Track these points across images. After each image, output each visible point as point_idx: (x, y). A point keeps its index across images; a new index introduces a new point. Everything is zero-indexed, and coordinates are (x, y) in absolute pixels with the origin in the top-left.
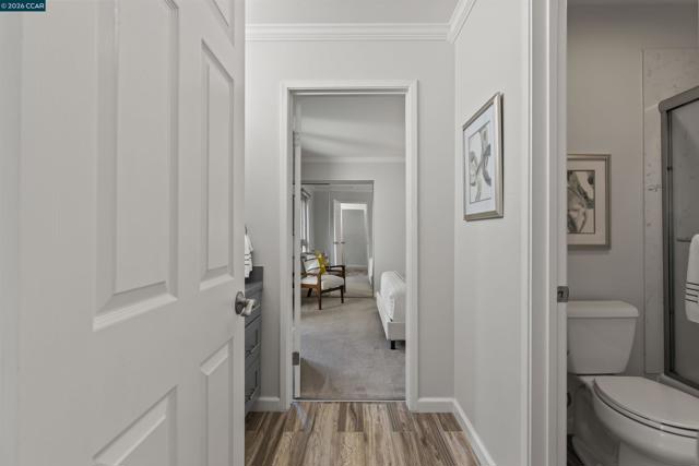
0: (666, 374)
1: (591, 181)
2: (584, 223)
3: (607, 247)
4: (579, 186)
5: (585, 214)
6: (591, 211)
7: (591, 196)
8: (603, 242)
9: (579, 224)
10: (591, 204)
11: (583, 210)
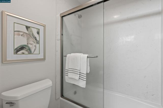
0: (61, 97)
1: (38, 33)
2: (35, 50)
3: (44, 59)
4: (33, 34)
5: (35, 46)
6: (38, 45)
7: (38, 39)
8: (43, 58)
9: (33, 50)
10: (38, 42)
11: (35, 44)
